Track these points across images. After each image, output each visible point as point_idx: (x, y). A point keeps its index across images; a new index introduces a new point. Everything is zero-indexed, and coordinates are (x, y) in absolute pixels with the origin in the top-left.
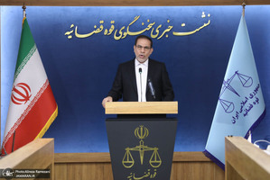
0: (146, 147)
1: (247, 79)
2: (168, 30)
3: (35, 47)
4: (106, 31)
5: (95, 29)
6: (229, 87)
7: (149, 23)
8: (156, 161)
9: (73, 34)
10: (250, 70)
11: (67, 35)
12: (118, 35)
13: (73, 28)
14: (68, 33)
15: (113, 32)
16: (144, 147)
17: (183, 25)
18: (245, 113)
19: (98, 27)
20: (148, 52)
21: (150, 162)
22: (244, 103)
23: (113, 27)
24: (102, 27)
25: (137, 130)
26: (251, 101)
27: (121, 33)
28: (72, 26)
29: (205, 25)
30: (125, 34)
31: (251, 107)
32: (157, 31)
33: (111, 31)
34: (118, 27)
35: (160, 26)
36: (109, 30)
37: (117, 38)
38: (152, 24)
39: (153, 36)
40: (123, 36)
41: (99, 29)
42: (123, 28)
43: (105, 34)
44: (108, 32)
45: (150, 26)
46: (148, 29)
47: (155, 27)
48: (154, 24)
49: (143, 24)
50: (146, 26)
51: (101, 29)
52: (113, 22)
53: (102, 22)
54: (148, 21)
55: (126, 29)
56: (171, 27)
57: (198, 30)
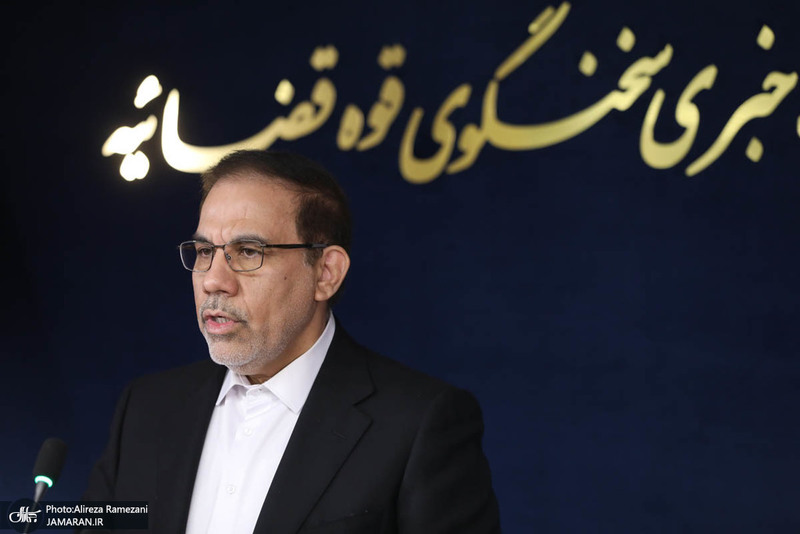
2: (760, 105)
4: (352, 119)
5: (285, 111)
7: (631, 59)
9: (152, 149)
12: (426, 148)
13: (156, 108)
14: (123, 141)
15: (396, 129)
19: (302, 94)
23: (393, 91)
24: (324, 93)
27: (443, 132)
30: (473, 140)
32: (688, 115)
33: (382, 117)
34: (423, 95)
35: (706, 78)
36: (366, 111)
37: (416, 171)
38: (649, 66)
39: (658, 156)
40: (457, 153)
41: (305, 109)
42: (460, 97)
43: (346, 140)
44: (367, 130)
45: (634, 81)
46: (620, 101)
47: (670, 83)
48: (665, 57)
49: (588, 65)
50: (608, 80)
51: (317, 108)
52: (392, 57)
53: (325, 58)
54: (626, 41)
55: (477, 102)
56: (787, 85)
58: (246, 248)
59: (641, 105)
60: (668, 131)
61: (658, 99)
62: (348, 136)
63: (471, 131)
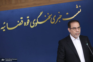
2: (59, 18)
7: (49, 15)
9: (6, 28)
12: (32, 25)
14: (2, 28)
15: (29, 23)
17: (67, 14)
19: (20, 21)
20: (79, 31)
23: (28, 20)
24: (22, 21)
27: (34, 23)
28: (4, 23)
29: (79, 12)
30: (36, 24)
32: (54, 19)
33: (28, 23)
34: (31, 20)
35: (55, 16)
36: (26, 23)
37: (32, 27)
39: (52, 23)
40: (35, 25)
41: (20, 23)
42: (35, 20)
43: (25, 25)
44: (27, 24)
45: (49, 17)
47: (52, 17)
48: (51, 15)
49: (45, 16)
50: (47, 17)
51: (22, 23)
52: (28, 17)
53: (22, 18)
54: (48, 14)
55: (36, 20)
56: (61, 16)
57: (75, 15)
58: (78, 28)
59: (50, 19)
61: (52, 18)
63: (36, 23)
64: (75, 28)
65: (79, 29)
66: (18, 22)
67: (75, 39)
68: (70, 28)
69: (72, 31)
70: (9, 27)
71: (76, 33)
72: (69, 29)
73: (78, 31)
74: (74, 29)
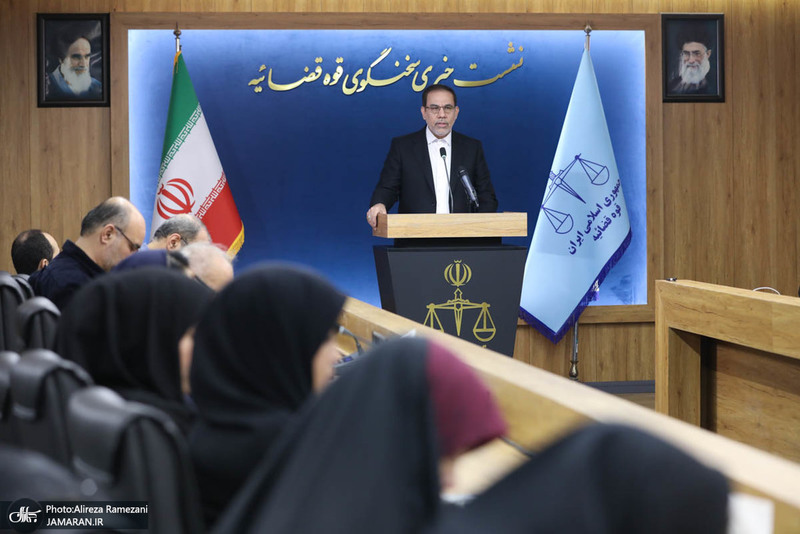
0: (467, 302)
1: (598, 169)
2: (444, 76)
3: (199, 109)
4: (328, 77)
5: (307, 74)
6: (563, 185)
7: (409, 63)
8: (485, 330)
9: (264, 84)
10: (600, 152)
11: (253, 86)
12: (350, 85)
14: (255, 82)
15: (341, 80)
16: (462, 302)
17: (473, 66)
18: (596, 233)
19: (312, 70)
21: (475, 330)
22: (594, 216)
23: (340, 70)
24: (319, 70)
25: (448, 269)
26: (607, 212)
27: (355, 81)
28: (263, 68)
29: (514, 66)
30: (364, 84)
31: (609, 222)
32: (425, 78)
33: (337, 77)
34: (349, 70)
35: (430, 69)
36: (332, 76)
37: (347, 91)
38: (415, 65)
39: (417, 88)
40: (359, 87)
41: (313, 74)
42: (360, 71)
43: (326, 82)
44: (332, 80)
45: (410, 69)
46: (406, 74)
47: (420, 69)
48: (418, 63)
49: (397, 64)
50: (403, 68)
51: (317, 74)
52: (340, 60)
53: (319, 60)
54: (408, 58)
55: (365, 73)
56: (451, 71)
57: (501, 76)
58: (447, 107)
59: (412, 75)
60: (419, 82)
61: (417, 73)
62: (327, 81)
63: (363, 81)
64: (437, 107)
65: (448, 111)
66: (307, 70)
67: (435, 138)
68: (425, 104)
69: (428, 115)
70: (273, 81)
71: (437, 120)
72: (423, 110)
73: (443, 115)
74: (435, 111)
